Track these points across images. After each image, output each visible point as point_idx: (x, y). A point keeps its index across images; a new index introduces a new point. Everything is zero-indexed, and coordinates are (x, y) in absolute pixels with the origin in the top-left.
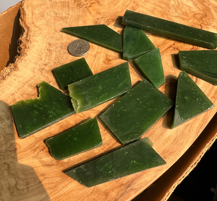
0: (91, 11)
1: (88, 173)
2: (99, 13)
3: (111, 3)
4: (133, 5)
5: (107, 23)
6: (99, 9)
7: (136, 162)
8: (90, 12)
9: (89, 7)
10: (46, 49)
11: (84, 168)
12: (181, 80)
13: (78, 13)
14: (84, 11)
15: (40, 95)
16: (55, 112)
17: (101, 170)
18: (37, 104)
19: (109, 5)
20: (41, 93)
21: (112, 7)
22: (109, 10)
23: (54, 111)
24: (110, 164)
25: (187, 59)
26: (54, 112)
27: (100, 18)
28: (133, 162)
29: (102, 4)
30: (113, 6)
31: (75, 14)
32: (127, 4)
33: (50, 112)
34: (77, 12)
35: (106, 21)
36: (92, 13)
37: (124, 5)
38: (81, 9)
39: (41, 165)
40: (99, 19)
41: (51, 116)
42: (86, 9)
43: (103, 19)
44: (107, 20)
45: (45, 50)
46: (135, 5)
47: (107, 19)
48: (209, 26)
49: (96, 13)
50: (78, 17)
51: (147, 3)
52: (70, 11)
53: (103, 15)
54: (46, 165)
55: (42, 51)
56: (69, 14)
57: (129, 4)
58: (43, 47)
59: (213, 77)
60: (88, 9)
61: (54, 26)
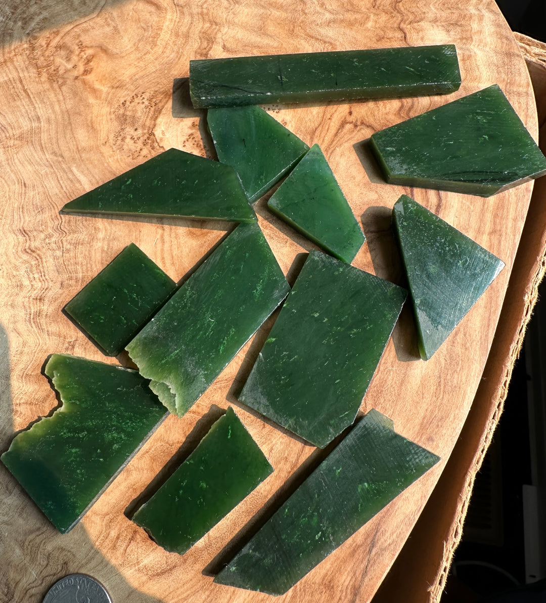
0: (97, 86)
1: (267, 561)
2: (120, 86)
3: (139, 41)
4: (201, 25)
5: (152, 109)
6: (113, 72)
7: (369, 484)
8: (94, 91)
9: (83, 74)
10: (20, 249)
11: (253, 550)
12: (405, 224)
13: (62, 103)
14: (75, 94)
15: (64, 398)
16: (124, 431)
17: (295, 539)
18: (67, 427)
19: (137, 49)
20: (63, 391)
21: (148, 52)
22: (142, 64)
23: (119, 430)
24: (311, 516)
25: (399, 151)
26: (118, 433)
27: (129, 99)
28: (362, 489)
29: (118, 51)
30: (148, 47)
31: (54, 112)
32: (184, 29)
33: (108, 436)
34: (58, 101)
35: (147, 103)
36: (101, 91)
37: (177, 35)
38: (64, 88)
39: (144, 578)
40: (128, 103)
41: (116, 446)
42: (78, 83)
43: (136, 100)
44: (150, 100)
45: (20, 253)
46: (208, 25)
47: (147, 95)
48: (422, 23)
49: (113, 87)
50: (66, 117)
51: (237, 6)
52: (37, 106)
53: (132, 87)
54: (158, 575)
55: (13, 261)
56: (38, 118)
57: (190, 28)
58: (11, 247)
59: (477, 181)
60: (84, 82)
61: (12, 171)
